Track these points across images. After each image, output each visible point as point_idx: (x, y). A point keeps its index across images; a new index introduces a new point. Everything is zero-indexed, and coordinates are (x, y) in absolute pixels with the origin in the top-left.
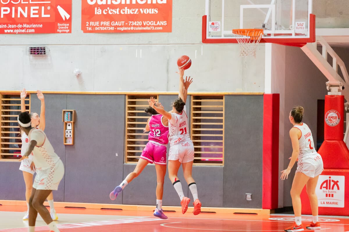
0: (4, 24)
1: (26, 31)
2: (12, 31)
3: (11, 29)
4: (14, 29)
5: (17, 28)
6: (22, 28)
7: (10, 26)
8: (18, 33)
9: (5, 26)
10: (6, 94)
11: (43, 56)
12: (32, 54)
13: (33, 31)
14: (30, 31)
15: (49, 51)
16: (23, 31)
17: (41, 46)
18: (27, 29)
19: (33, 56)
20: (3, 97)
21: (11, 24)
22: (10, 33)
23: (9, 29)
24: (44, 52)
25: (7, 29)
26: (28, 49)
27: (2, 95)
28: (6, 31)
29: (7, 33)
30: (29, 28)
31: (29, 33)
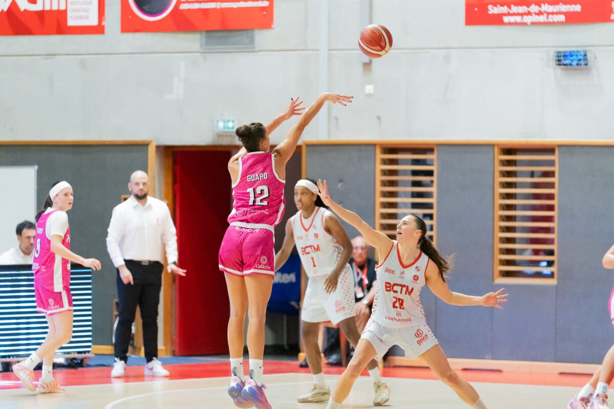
0: (502, 5)
1: (547, 18)
2: (518, 19)
3: (518, 14)
4: (522, 15)
5: (529, 13)
6: (540, 13)
7: (515, 9)
8: (532, 23)
9: (504, 9)
10: (508, 147)
11: (583, 69)
12: (559, 65)
13: (562, 18)
14: (556, 18)
15: (595, 58)
16: (542, 18)
17: (579, 49)
18: (548, 14)
19: (563, 69)
20: (502, 153)
21: (516, 4)
22: (516, 24)
23: (514, 14)
24: (585, 59)
25: (509, 14)
26: (552, 54)
27: (501, 149)
28: (506, 19)
29: (510, 24)
30: (553, 13)
31: (553, 23)
